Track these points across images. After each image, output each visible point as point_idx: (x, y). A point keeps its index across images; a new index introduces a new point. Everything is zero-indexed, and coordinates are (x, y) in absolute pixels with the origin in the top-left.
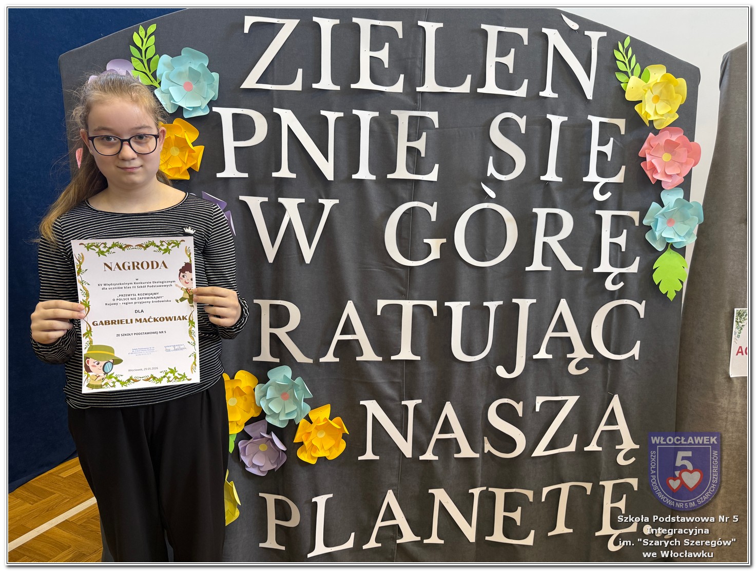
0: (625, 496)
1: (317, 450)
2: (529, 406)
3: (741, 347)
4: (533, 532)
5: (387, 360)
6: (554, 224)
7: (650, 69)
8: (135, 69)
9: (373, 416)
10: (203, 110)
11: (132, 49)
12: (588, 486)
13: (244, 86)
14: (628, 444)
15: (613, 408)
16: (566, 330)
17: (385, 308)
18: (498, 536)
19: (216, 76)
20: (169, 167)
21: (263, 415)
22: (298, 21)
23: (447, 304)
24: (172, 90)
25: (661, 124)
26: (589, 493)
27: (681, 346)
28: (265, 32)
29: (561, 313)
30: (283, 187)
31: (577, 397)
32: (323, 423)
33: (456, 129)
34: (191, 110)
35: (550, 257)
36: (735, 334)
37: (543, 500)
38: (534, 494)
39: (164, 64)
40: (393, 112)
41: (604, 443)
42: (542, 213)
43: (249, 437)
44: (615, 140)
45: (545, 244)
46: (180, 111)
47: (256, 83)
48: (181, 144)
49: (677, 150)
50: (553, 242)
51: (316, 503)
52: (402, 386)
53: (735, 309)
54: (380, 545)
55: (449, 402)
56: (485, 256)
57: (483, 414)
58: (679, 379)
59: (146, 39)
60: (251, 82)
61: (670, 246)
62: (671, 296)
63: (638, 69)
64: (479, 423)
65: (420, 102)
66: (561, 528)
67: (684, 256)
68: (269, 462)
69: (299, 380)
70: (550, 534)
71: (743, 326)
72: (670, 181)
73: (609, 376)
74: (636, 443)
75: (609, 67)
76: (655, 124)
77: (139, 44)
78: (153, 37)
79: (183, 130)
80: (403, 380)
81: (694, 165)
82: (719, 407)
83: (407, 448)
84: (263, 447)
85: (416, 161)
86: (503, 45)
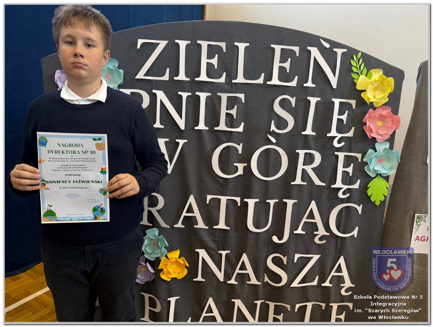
1: (171, 274)
2: (291, 259)
5: (211, 228)
6: (309, 159)
7: (372, 71)
9: (203, 257)
12: (323, 305)
15: (340, 263)
16: (314, 219)
17: (211, 200)
19: (122, 72)
22: (167, 42)
23: (246, 200)
25: (378, 104)
26: (323, 309)
28: (149, 48)
29: (312, 208)
31: (319, 256)
32: (175, 260)
33: (254, 104)
35: (306, 177)
36: (415, 229)
37: (296, 311)
38: (291, 307)
41: (333, 282)
42: (302, 153)
44: (349, 112)
47: (144, 76)
49: (386, 119)
50: (309, 169)
51: (170, 301)
52: (219, 243)
53: (416, 215)
55: (245, 254)
56: (269, 175)
57: (264, 261)
61: (379, 175)
62: (378, 203)
63: (365, 71)
64: (262, 266)
65: (234, 89)
67: (388, 181)
68: (146, 277)
69: (162, 237)
72: (381, 137)
73: (339, 245)
74: (352, 284)
75: (347, 69)
76: (374, 104)
80: (220, 240)
81: (397, 128)
83: (221, 276)
85: (231, 121)
86: (285, 55)
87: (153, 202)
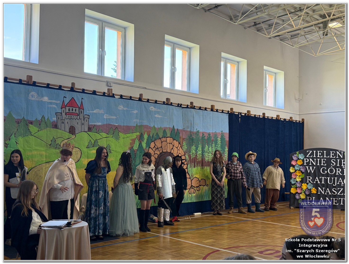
2: (337, 189)
4: (338, 203)
13: (307, 157)
18: (334, 204)
19: (304, 156)
20: (299, 164)
21: (308, 188)
22: (312, 151)
24: (300, 157)
29: (340, 179)
30: (310, 166)
31: (343, 189)
33: (328, 161)
34: (302, 159)
37: (339, 200)
40: (321, 159)
42: (337, 169)
45: (338, 172)
46: (300, 159)
48: (301, 162)
50: (339, 172)
51: (313, 198)
55: (328, 188)
70: (340, 204)
75: (344, 155)
83: (323, 193)
84: (307, 192)
85: (324, 163)
86: (333, 153)
87: (309, 178)
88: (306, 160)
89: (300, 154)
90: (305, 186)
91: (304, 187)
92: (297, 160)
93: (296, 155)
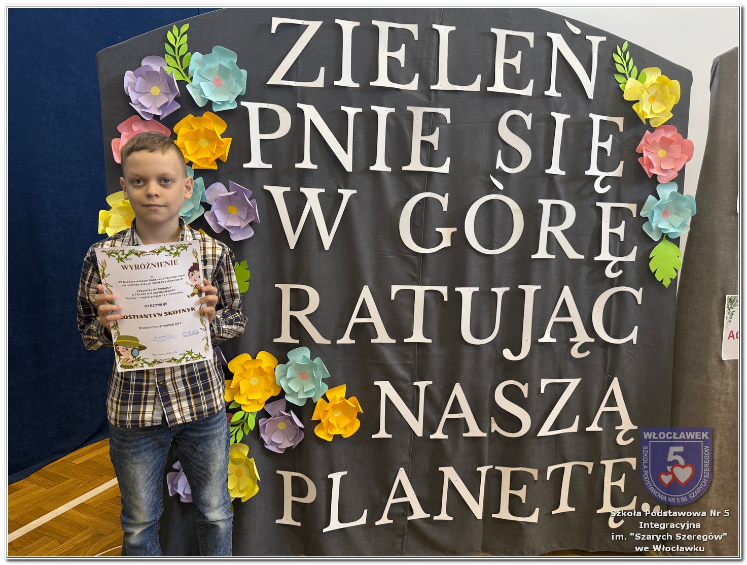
0: (624, 475)
1: (334, 429)
3: (732, 332)
4: (537, 510)
5: (400, 343)
7: (647, 71)
8: (168, 66)
9: (387, 396)
10: (231, 104)
11: (167, 45)
12: (590, 465)
13: (270, 82)
14: (627, 425)
15: (613, 390)
16: (569, 316)
17: (399, 293)
18: (504, 514)
19: (244, 72)
20: (199, 157)
21: (282, 394)
22: (321, 23)
23: (457, 289)
24: (203, 85)
25: (657, 122)
26: (590, 472)
27: (676, 332)
28: (291, 33)
29: (564, 298)
30: (305, 178)
31: (579, 380)
32: (340, 402)
33: (467, 125)
34: (220, 104)
35: (554, 246)
36: (727, 319)
37: (548, 478)
38: (539, 473)
39: (196, 61)
40: (409, 108)
41: (604, 423)
43: (268, 416)
44: (614, 137)
45: (550, 234)
46: (209, 104)
47: (282, 80)
48: (210, 136)
49: (672, 146)
51: (331, 479)
52: (414, 367)
53: (727, 296)
54: (391, 521)
55: (459, 383)
56: (493, 245)
57: (490, 395)
58: (674, 363)
59: (179, 37)
60: (276, 79)
61: (665, 236)
62: (667, 283)
63: (635, 71)
64: (487, 404)
65: (433, 100)
66: (564, 507)
67: (678, 246)
68: (287, 440)
69: (317, 360)
70: (554, 512)
71: (734, 311)
72: (665, 175)
73: (609, 359)
74: (634, 424)
75: (608, 70)
76: (651, 123)
77: (173, 42)
78: (186, 36)
79: (212, 123)
80: (415, 362)
81: (687, 161)
82: (712, 388)
84: (282, 426)
85: (429, 154)
86: (513, 45)
87: (299, 301)
88: (269, 121)
89: (206, 51)
90: (254, 381)
91: (252, 389)
92: (171, 121)
93: (156, 68)
